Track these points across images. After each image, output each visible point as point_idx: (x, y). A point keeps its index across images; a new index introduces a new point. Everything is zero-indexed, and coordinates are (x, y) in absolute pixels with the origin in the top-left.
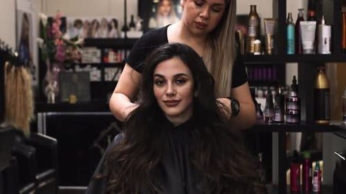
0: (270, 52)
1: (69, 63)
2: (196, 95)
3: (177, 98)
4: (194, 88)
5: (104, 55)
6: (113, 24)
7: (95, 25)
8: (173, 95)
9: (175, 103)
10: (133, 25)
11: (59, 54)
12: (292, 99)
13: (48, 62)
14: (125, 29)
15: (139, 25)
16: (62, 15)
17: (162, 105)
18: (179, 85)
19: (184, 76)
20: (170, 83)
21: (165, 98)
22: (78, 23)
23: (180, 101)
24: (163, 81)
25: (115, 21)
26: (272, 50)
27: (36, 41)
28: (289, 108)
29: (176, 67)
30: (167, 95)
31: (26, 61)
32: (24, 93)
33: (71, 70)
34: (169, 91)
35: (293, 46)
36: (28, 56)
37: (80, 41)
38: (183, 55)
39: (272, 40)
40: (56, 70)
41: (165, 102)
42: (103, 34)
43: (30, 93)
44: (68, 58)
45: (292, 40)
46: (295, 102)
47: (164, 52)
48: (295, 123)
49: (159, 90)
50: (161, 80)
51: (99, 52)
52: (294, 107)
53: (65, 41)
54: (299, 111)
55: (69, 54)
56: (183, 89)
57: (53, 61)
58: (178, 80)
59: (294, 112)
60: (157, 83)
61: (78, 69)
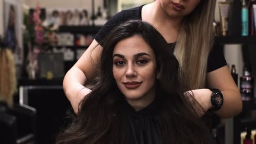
0: (224, 34)
1: (47, 46)
2: (158, 77)
3: (138, 80)
4: (157, 69)
5: (76, 40)
6: (84, 14)
7: (69, 15)
8: (133, 76)
9: (136, 85)
10: (100, 14)
11: (38, 38)
12: (246, 79)
13: (29, 45)
14: (94, 18)
15: (104, 14)
16: (42, 6)
17: (122, 87)
18: (140, 65)
19: (145, 56)
20: (130, 63)
21: (125, 80)
22: (55, 13)
23: (141, 83)
24: (122, 62)
25: (85, 12)
26: (227, 32)
27: (21, 27)
28: (243, 86)
29: (137, 46)
30: (128, 76)
31: (12, 44)
32: (8, 70)
33: (49, 52)
34: (130, 71)
35: (247, 27)
36: (14, 40)
37: (56, 27)
38: (144, 33)
39: (227, 23)
40: (36, 51)
41: (125, 84)
42: (75, 22)
43: (14, 70)
44: (46, 41)
45: (246, 22)
46: (249, 81)
47: (124, 30)
48: (248, 101)
49: (118, 72)
50: (121, 60)
51: (72, 37)
52: (248, 86)
53: (44, 28)
54: (252, 89)
55: (47, 38)
56: (145, 70)
57: (34, 44)
58: (139, 60)
59: (248, 91)
60: (116, 64)
61: (55, 51)
